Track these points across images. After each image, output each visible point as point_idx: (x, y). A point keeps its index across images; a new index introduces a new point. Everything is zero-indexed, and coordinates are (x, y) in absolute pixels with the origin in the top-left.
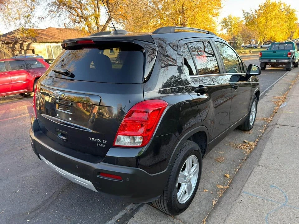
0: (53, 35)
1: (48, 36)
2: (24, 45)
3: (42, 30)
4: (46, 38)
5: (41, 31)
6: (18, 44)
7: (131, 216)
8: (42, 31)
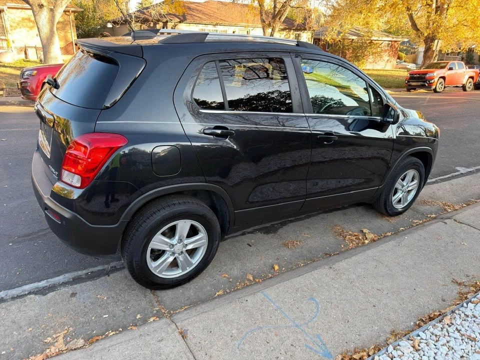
0: (212, 13)
1: (204, 14)
2: (168, 25)
3: (199, 3)
4: (200, 16)
5: (197, 4)
6: (160, 23)
7: (108, 274)
8: (199, 5)
